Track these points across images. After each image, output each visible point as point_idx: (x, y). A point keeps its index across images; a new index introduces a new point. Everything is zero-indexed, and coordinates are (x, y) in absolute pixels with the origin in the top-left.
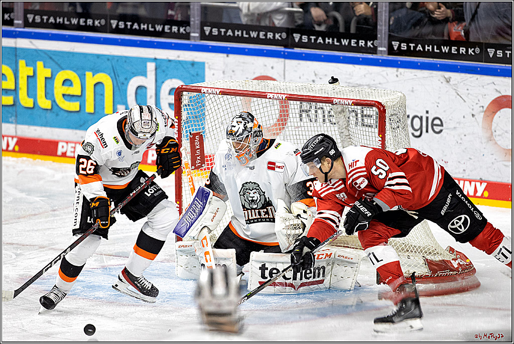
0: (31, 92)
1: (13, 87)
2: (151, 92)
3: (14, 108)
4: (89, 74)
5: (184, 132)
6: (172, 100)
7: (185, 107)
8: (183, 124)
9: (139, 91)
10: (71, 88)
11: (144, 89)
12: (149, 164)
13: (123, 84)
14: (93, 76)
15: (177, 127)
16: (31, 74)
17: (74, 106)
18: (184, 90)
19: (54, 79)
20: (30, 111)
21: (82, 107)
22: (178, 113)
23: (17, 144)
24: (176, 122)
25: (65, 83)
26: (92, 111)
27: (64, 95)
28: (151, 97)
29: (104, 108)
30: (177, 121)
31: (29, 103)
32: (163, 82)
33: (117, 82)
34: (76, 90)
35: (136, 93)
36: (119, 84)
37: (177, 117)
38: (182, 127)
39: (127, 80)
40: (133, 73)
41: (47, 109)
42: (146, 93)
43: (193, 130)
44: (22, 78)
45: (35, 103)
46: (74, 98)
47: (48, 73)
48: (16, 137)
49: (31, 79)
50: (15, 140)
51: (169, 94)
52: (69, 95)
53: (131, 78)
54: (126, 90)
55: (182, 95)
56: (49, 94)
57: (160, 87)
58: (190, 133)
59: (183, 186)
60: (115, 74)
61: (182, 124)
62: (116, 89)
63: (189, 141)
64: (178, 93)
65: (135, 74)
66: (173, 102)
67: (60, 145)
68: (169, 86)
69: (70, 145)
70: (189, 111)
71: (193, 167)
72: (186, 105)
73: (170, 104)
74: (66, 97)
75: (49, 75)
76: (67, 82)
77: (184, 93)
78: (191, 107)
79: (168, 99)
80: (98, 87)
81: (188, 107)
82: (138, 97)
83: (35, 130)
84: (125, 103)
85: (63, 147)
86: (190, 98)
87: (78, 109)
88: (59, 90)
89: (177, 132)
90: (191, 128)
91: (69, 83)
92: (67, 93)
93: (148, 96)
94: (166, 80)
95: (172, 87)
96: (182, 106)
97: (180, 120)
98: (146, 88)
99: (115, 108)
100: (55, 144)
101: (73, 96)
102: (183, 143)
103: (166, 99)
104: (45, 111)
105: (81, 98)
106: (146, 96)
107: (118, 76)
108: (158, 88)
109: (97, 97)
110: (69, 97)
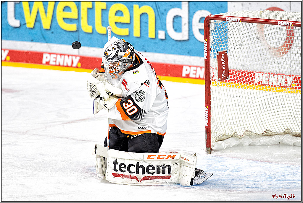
0: (91, 20)
1: (76, 17)
2: (185, 20)
3: (77, 34)
4: (136, 7)
5: (212, 53)
6: (202, 26)
7: (213, 32)
8: (212, 45)
9: (176, 20)
10: (122, 17)
11: (179, 19)
12: (184, 77)
13: (163, 14)
14: (140, 7)
15: (206, 47)
16: (91, 6)
17: (125, 32)
18: (212, 18)
19: (109, 10)
20: (89, 36)
21: (131, 32)
22: (207, 37)
23: (79, 61)
24: (206, 44)
25: (117, 14)
26: (139, 35)
27: (116, 23)
28: (185, 24)
29: (148, 33)
30: (206, 43)
31: (89, 29)
32: (194, 13)
33: (158, 14)
34: (125, 19)
35: (173, 21)
36: (160, 14)
37: (206, 40)
38: (211, 47)
39: (166, 11)
40: (171, 6)
41: (103, 34)
42: (181, 21)
43: (219, 50)
44: (83, 9)
45: (93, 29)
46: (124, 26)
47: (103, 5)
48: (78, 56)
49: (91, 10)
50: (78, 58)
51: (200, 22)
52: (120, 23)
53: (169, 10)
54: (165, 19)
55: (210, 23)
56: (105, 22)
57: (192, 17)
58: (218, 52)
59: (211, 94)
60: (156, 6)
61: (211, 46)
62: (158, 18)
63: (217, 58)
64: (207, 21)
65: (172, 7)
66: (203, 28)
68: (199, 16)
70: (216, 35)
71: (220, 79)
72: (213, 31)
73: (200, 30)
74: (118, 24)
75: (105, 8)
76: (119, 13)
77: (212, 21)
78: (218, 32)
79: (198, 26)
80: (143, 17)
81: (215, 32)
82: (175, 24)
83: (94, 51)
84: (164, 29)
86: (217, 24)
87: (127, 34)
88: (112, 18)
89: (207, 52)
90: (217, 48)
91: (120, 13)
92: (119, 21)
93: (183, 24)
94: (196, 11)
95: (201, 16)
96: (210, 31)
97: (208, 42)
98: (181, 17)
99: (157, 33)
101: (124, 24)
102: (211, 60)
103: (197, 25)
104: (101, 36)
105: (129, 25)
106: (181, 24)
107: (159, 8)
108: (191, 18)
109: (143, 24)
110: (120, 25)
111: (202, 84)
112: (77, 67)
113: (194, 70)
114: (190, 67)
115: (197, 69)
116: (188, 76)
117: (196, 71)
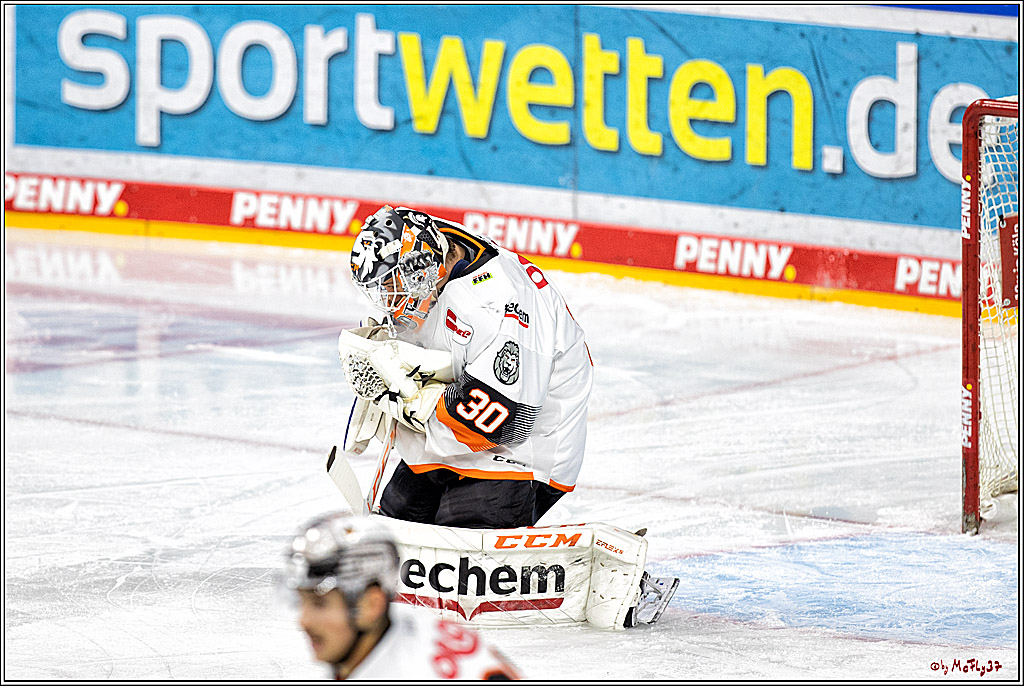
0: (614, 112)
1: (568, 101)
2: (906, 115)
3: (570, 152)
4: (754, 71)
5: (985, 216)
6: (956, 133)
7: (989, 153)
8: (985, 193)
9: (877, 114)
10: (710, 104)
11: (888, 108)
12: (900, 293)
13: (838, 94)
14: (765, 73)
15: (969, 201)
16: (614, 68)
17: (717, 148)
18: (988, 111)
19: (670, 81)
20: (609, 160)
21: (738, 149)
22: (971, 167)
23: (578, 239)
24: (967, 189)
25: (695, 93)
26: (761, 160)
27: (692, 121)
28: (906, 127)
29: (790, 154)
30: (969, 186)
31: (605, 139)
32: (936, 92)
33: (824, 95)
34: (721, 108)
35: (870, 118)
36: (828, 95)
37: (969, 178)
38: (982, 201)
39: (849, 85)
40: (863, 69)
41: (651, 157)
42: (894, 118)
43: (1008, 209)
44: (591, 77)
45: (622, 139)
46: (716, 129)
47: (654, 66)
48: (574, 222)
49: (614, 81)
50: (573, 230)
51: (951, 120)
52: (705, 121)
53: (857, 81)
54: (845, 111)
55: (981, 125)
56: (656, 119)
57: (929, 105)
58: (1001, 217)
59: (981, 346)
60: (818, 71)
61: (981, 195)
62: (822, 107)
63: (997, 236)
64: (971, 118)
65: (868, 72)
66: (960, 139)
67: (682, 242)
68: (951, 101)
69: (707, 243)
70: (1000, 163)
71: (1008, 302)
72: (991, 149)
73: (952, 146)
74: (697, 126)
75: (657, 72)
76: (701, 90)
77: (988, 119)
78: (1004, 153)
79: (945, 134)
80: (777, 102)
81: (996, 153)
82: (874, 127)
83: (622, 206)
84: (843, 142)
85: (688, 248)
86: (1003, 130)
87: (726, 155)
88: (681, 107)
89: (969, 214)
90: (1002, 205)
91: (705, 91)
92: (702, 115)
93: (900, 125)
94: (942, 85)
95: (957, 102)
96: (981, 149)
97: (975, 184)
98: (893, 105)
99: (817, 154)
100: (670, 240)
101: (716, 123)
102: (983, 240)
103: (944, 132)
104: (646, 160)
105: (733, 128)
106: (893, 126)
107: (827, 77)
108: (923, 107)
109: (774, 124)
110: (705, 128)
111: (954, 315)
112: (569, 256)
113: (932, 272)
114: (920, 261)
115: (941, 267)
116: (912, 290)
117: (939, 273)
